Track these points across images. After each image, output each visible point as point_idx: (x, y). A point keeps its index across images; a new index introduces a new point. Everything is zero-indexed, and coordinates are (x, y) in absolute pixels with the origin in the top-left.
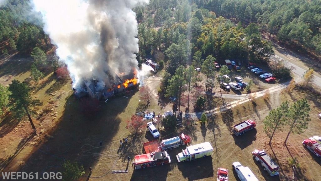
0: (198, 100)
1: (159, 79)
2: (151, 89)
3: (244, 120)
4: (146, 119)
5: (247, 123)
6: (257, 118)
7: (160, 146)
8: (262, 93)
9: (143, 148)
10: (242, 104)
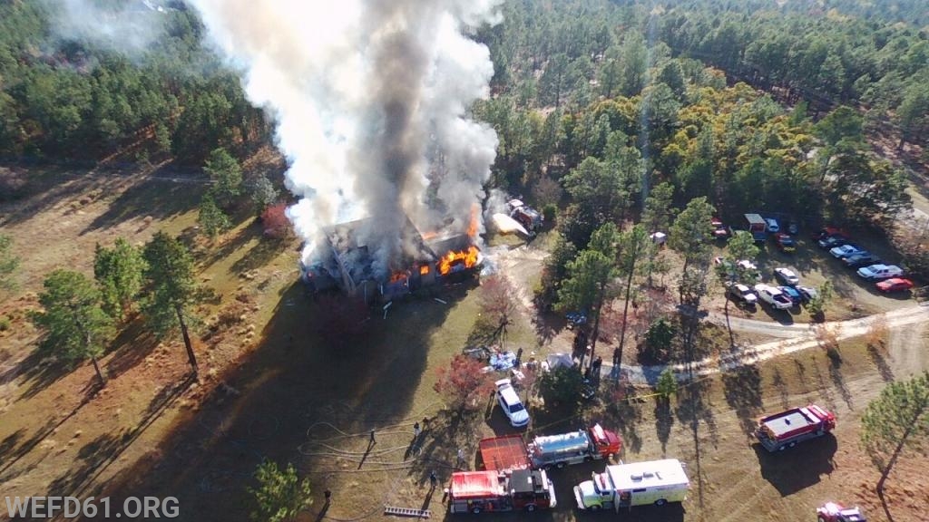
0: (652, 329)
1: (540, 256)
2: (514, 285)
3: (796, 404)
4: (492, 369)
5: (805, 416)
6: (839, 402)
7: (529, 453)
8: (862, 325)
9: (479, 455)
10: (794, 353)
